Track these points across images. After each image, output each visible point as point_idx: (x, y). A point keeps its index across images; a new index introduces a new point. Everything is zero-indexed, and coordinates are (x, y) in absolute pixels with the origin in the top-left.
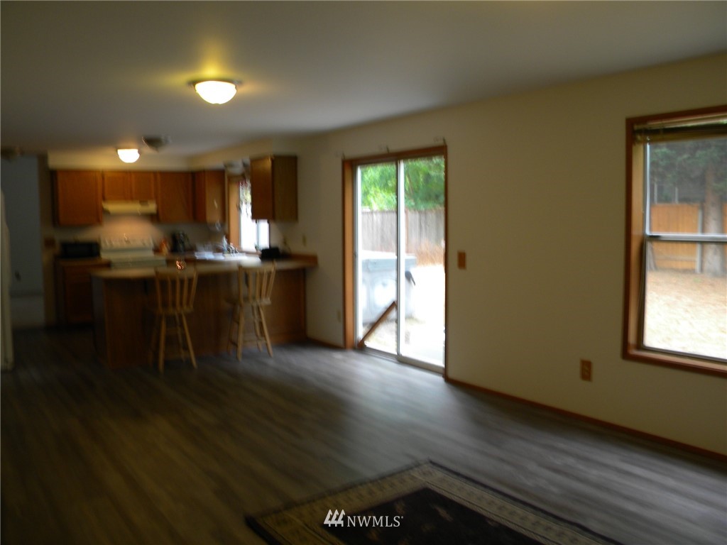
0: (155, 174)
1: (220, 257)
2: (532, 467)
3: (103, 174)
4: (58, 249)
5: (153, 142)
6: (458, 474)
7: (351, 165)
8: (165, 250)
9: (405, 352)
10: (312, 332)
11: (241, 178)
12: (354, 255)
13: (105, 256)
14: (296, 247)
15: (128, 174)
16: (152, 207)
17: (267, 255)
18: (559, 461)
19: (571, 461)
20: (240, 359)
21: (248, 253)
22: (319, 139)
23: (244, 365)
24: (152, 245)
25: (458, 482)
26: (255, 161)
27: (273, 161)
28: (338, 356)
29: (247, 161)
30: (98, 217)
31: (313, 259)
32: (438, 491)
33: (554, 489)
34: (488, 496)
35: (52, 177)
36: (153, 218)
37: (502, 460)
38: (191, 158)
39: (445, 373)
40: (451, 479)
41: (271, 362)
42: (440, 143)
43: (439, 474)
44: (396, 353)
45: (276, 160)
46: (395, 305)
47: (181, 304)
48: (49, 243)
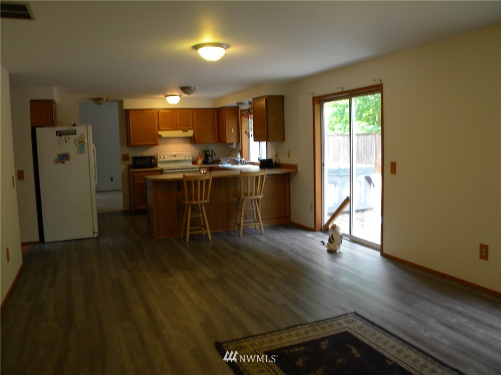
0: (192, 110)
1: (236, 166)
2: (432, 322)
3: (158, 111)
4: (130, 162)
5: (185, 89)
6: (373, 324)
7: (320, 101)
8: (200, 161)
9: (356, 234)
10: (294, 219)
11: (248, 113)
12: (322, 165)
13: (160, 166)
14: (284, 160)
15: (174, 111)
16: (190, 133)
17: (264, 164)
18: (454, 320)
19: (464, 320)
20: (241, 235)
21: (253, 164)
22: (297, 83)
23: (243, 240)
24: (191, 158)
25: (372, 330)
26: (256, 99)
27: (266, 99)
28: (310, 235)
29: (251, 100)
30: (155, 140)
31: (295, 167)
32: (355, 334)
33: (444, 341)
34: (392, 342)
35: (126, 114)
36: (192, 140)
37: (410, 316)
38: (216, 100)
39: (381, 249)
40: (367, 327)
41: (263, 238)
42: (378, 83)
43: (359, 323)
44: (349, 234)
45: (268, 99)
46: (348, 200)
47: (201, 197)
48: (125, 158)
